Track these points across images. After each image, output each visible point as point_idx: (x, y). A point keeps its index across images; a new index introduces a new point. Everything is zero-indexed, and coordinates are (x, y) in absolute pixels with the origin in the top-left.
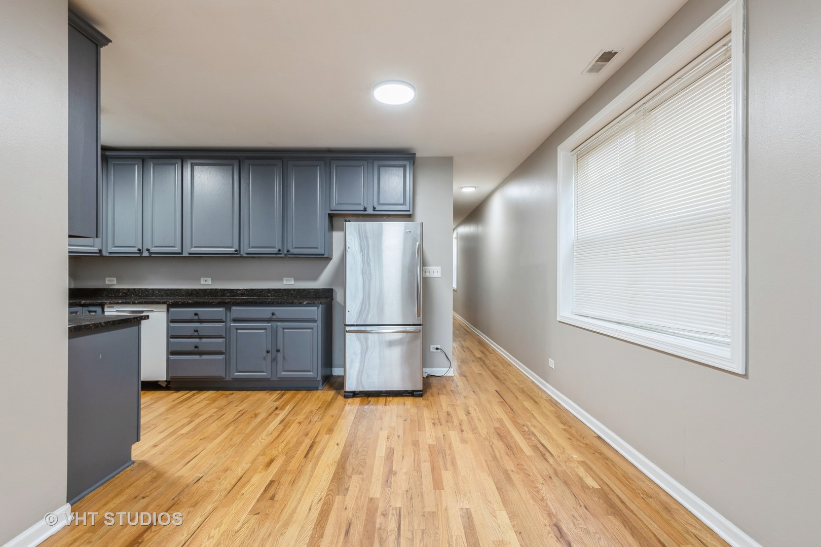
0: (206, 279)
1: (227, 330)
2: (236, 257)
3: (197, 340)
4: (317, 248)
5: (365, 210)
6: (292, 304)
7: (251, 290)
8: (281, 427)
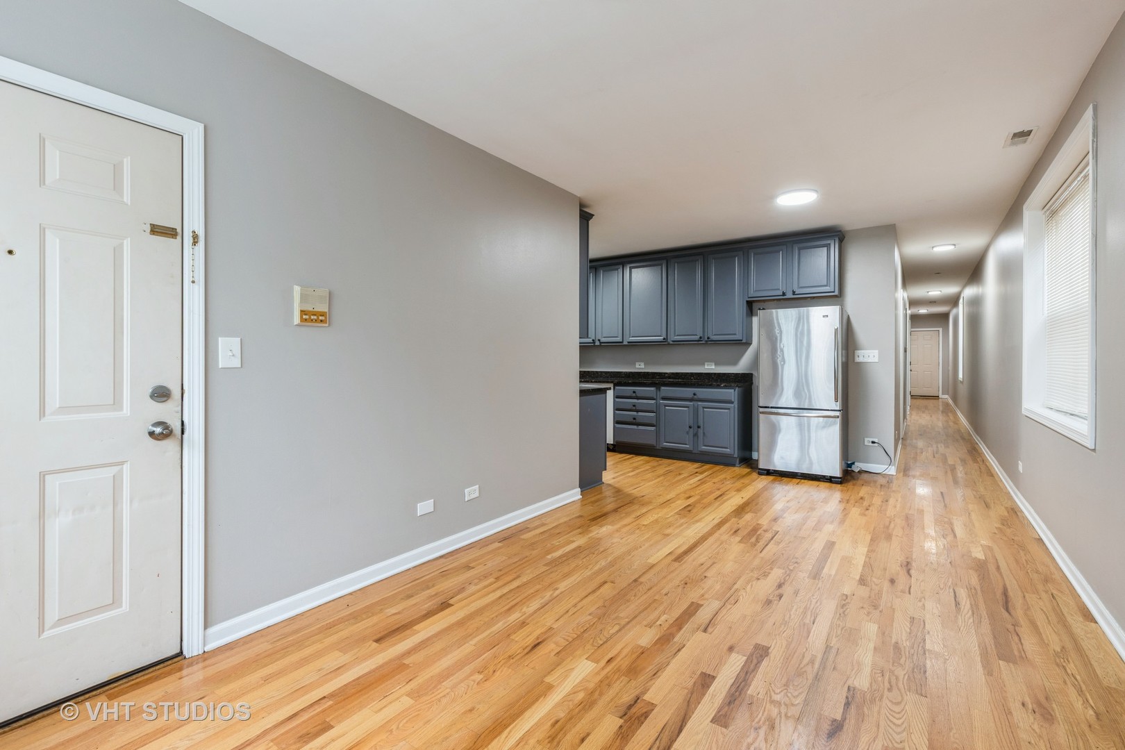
0: (639, 363)
1: (658, 406)
2: (664, 344)
3: (635, 413)
4: (735, 334)
5: (784, 294)
6: (711, 386)
7: (677, 373)
8: (699, 483)
